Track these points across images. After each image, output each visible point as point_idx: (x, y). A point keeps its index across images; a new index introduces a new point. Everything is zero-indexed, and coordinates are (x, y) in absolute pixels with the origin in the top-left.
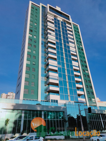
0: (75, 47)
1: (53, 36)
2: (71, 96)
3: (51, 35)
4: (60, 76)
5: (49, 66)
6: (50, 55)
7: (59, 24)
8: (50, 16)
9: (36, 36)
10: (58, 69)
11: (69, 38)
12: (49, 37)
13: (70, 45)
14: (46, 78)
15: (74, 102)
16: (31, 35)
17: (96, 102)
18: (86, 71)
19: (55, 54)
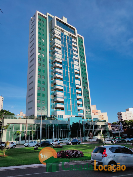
0: (79, 64)
1: (60, 54)
2: (73, 112)
3: (58, 53)
4: (65, 95)
5: (57, 86)
6: (57, 75)
7: (65, 40)
8: (57, 30)
9: (44, 54)
10: (64, 88)
11: (74, 56)
12: (56, 57)
13: (74, 63)
14: (53, 96)
15: (75, 116)
16: (40, 54)
17: (91, 115)
18: (86, 88)
19: (62, 73)
